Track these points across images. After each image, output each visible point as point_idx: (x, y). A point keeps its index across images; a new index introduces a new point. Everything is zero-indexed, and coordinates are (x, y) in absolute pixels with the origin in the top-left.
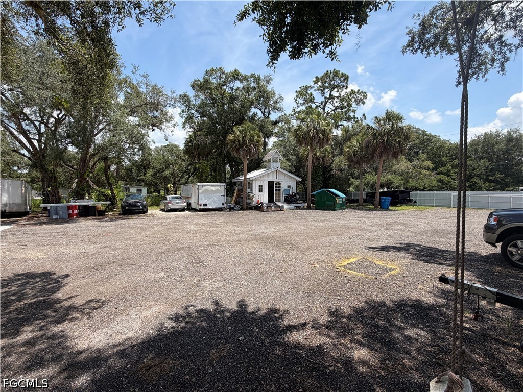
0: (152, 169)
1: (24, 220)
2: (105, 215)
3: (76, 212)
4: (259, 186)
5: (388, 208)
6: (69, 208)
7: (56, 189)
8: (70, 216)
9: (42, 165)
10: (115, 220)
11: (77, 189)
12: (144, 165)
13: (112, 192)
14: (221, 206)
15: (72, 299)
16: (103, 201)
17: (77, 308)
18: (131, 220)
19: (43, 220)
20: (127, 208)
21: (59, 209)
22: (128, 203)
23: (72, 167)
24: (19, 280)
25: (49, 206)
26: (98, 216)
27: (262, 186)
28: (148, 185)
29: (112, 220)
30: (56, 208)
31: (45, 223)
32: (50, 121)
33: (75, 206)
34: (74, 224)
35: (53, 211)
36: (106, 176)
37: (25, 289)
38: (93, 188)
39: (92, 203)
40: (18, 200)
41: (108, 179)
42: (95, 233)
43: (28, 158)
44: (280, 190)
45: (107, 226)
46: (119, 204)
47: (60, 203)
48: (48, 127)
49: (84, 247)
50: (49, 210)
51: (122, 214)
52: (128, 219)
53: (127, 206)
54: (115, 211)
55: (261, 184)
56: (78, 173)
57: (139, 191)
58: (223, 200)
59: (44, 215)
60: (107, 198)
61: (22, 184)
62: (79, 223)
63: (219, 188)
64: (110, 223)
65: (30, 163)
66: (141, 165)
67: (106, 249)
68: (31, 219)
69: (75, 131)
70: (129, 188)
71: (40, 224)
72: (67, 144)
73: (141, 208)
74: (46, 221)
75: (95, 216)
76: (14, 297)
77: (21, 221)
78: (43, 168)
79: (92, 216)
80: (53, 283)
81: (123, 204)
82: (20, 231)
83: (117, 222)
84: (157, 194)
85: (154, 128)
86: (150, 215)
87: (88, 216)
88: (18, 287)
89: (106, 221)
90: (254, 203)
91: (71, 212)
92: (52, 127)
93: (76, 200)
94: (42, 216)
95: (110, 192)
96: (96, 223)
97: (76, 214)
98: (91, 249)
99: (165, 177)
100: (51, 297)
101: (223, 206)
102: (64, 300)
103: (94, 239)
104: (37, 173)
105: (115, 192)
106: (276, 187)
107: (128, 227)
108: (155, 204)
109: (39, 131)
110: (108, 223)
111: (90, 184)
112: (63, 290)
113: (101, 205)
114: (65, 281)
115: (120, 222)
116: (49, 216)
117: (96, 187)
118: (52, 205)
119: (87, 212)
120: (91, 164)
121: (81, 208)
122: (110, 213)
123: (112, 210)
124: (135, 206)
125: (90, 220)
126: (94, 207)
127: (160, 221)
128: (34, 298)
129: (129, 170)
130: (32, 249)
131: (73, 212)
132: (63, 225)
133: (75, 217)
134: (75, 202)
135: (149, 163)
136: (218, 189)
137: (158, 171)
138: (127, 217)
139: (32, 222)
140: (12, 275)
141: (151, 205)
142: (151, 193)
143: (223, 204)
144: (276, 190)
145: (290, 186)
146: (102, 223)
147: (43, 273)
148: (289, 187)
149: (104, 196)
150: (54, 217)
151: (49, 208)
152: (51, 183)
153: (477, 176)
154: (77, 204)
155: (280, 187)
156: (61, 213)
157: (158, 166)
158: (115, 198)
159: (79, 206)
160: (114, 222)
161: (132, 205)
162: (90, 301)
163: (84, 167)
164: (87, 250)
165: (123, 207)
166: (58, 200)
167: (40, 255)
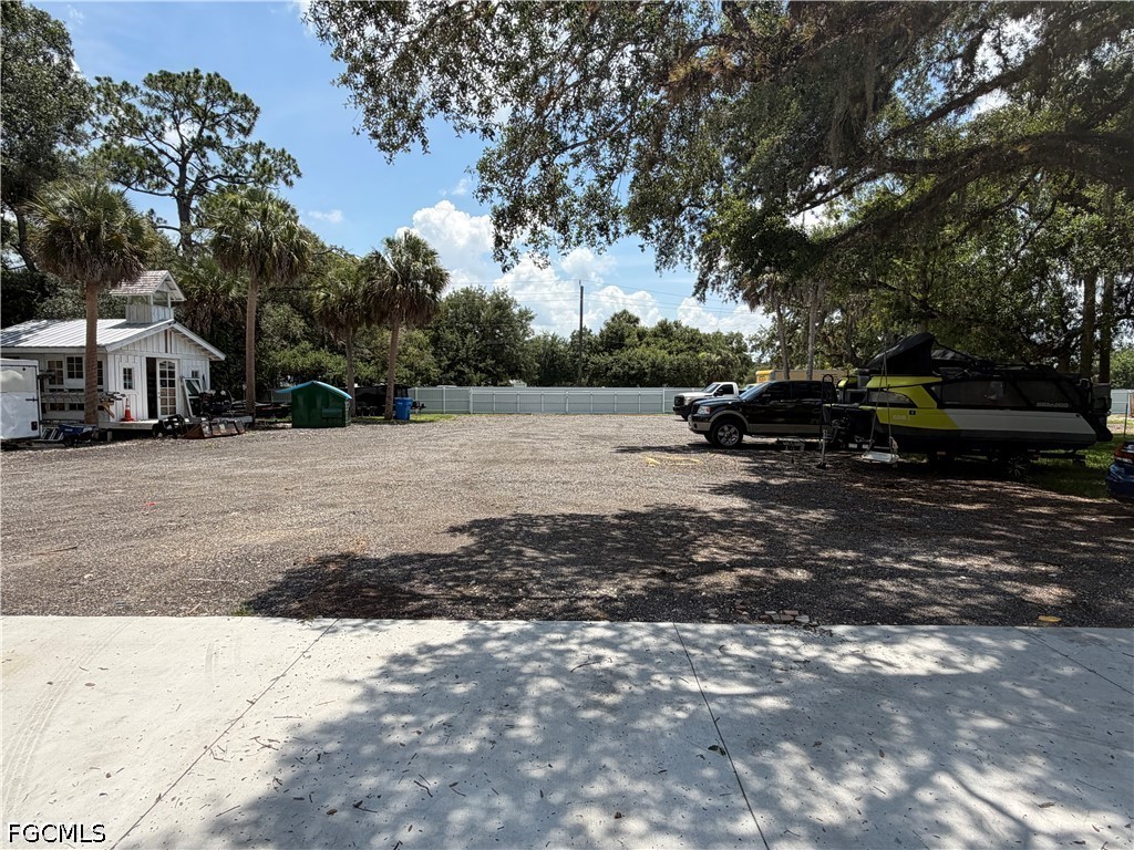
4: (125, 370)
5: (408, 418)
14: (27, 432)
27: (130, 370)
44: (172, 384)
55: (128, 366)
58: (33, 413)
63: (20, 376)
90: (112, 420)
101: (36, 433)
106: (163, 374)
136: (15, 379)
143: (34, 426)
144: (163, 384)
145: (196, 372)
148: (195, 374)
153: (466, 361)
155: (172, 374)
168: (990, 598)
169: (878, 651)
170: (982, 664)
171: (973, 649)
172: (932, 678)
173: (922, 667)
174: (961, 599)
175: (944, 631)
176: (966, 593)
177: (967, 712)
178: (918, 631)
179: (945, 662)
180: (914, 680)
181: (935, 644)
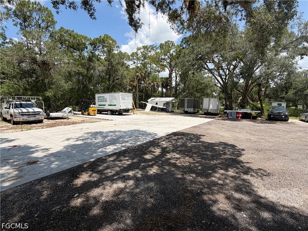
0: (294, 89)
1: (218, 117)
2: (256, 119)
3: (240, 115)
6: (237, 113)
7: (231, 103)
8: (237, 117)
9: (226, 91)
10: (264, 123)
11: (241, 103)
12: (286, 87)
13: (261, 105)
15: (249, 164)
16: (255, 111)
17: (253, 170)
18: (275, 125)
19: (225, 118)
20: (272, 116)
21: (232, 113)
22: (273, 113)
23: (239, 91)
24: (222, 145)
25: (228, 111)
26: (253, 119)
28: (288, 101)
29: (262, 123)
30: (231, 113)
31: (226, 120)
32: (231, 68)
33: (240, 112)
34: (240, 122)
35: (229, 114)
36: (258, 96)
37: (225, 150)
38: (250, 103)
39: (249, 111)
40: (216, 108)
41: (260, 97)
42: (252, 129)
43: (220, 88)
45: (259, 126)
46: (266, 113)
47: (232, 110)
48: (230, 71)
49: (249, 136)
50: (228, 113)
51: (268, 120)
52: (273, 124)
53: (272, 115)
54: (262, 117)
56: (243, 94)
57: (280, 105)
59: (225, 116)
60: (258, 109)
61: (218, 100)
62: (242, 122)
64: (261, 124)
65: (220, 90)
66: (284, 87)
67: (263, 141)
68: (220, 117)
69: (245, 70)
70: (271, 103)
71: (225, 120)
72: (240, 78)
73: (283, 117)
74: (226, 119)
75: (250, 119)
76: (222, 153)
77: (217, 117)
78: (226, 92)
79: (249, 119)
80: (237, 152)
81: (269, 113)
82: (217, 122)
83: (265, 125)
84: (294, 107)
85: (302, 57)
86: (290, 123)
87: (247, 119)
88: (222, 148)
89: (258, 123)
91: (238, 115)
92: (232, 70)
93: (241, 109)
94: (224, 116)
95: (260, 105)
96: (252, 123)
97: (240, 117)
98: (253, 138)
99: (306, 95)
100: (238, 158)
102: (245, 163)
103: (253, 132)
104: (222, 95)
105: (264, 105)
107: (275, 129)
108: (293, 115)
109: (225, 74)
110: (260, 125)
111: (248, 101)
112: (243, 157)
113: (254, 113)
114: (243, 152)
115: (268, 125)
116: (227, 117)
117: (251, 102)
118: (229, 111)
119: (246, 116)
120: (251, 88)
121: (243, 114)
122: (259, 119)
123: (260, 117)
124: (279, 116)
125: (248, 121)
126: (251, 114)
127: (303, 129)
128: (230, 156)
129: (275, 90)
130: (224, 132)
131: (239, 115)
132: (235, 122)
133: (240, 118)
134: (240, 110)
135: (291, 85)
137: (300, 90)
138: (272, 122)
139: (220, 118)
140: (219, 142)
141: (290, 116)
142: (290, 106)
146: (256, 124)
147: (231, 145)
149: (256, 107)
150: (230, 117)
151: (228, 112)
152: (229, 100)
154: (241, 111)
156: (233, 115)
157: (300, 86)
158: (263, 109)
159: (242, 112)
160: (263, 125)
161: (276, 114)
162: (260, 169)
163: (247, 90)
164: (251, 138)
165: (269, 115)
166: (231, 109)
167: (228, 135)
168: (101, 168)
169: (116, 147)
170: (100, 150)
171: (102, 152)
172: (106, 146)
173: (108, 147)
174: (108, 165)
175: (108, 153)
176: (108, 168)
177: (101, 145)
178: (112, 152)
179: (105, 149)
180: (108, 146)
181: (108, 151)
